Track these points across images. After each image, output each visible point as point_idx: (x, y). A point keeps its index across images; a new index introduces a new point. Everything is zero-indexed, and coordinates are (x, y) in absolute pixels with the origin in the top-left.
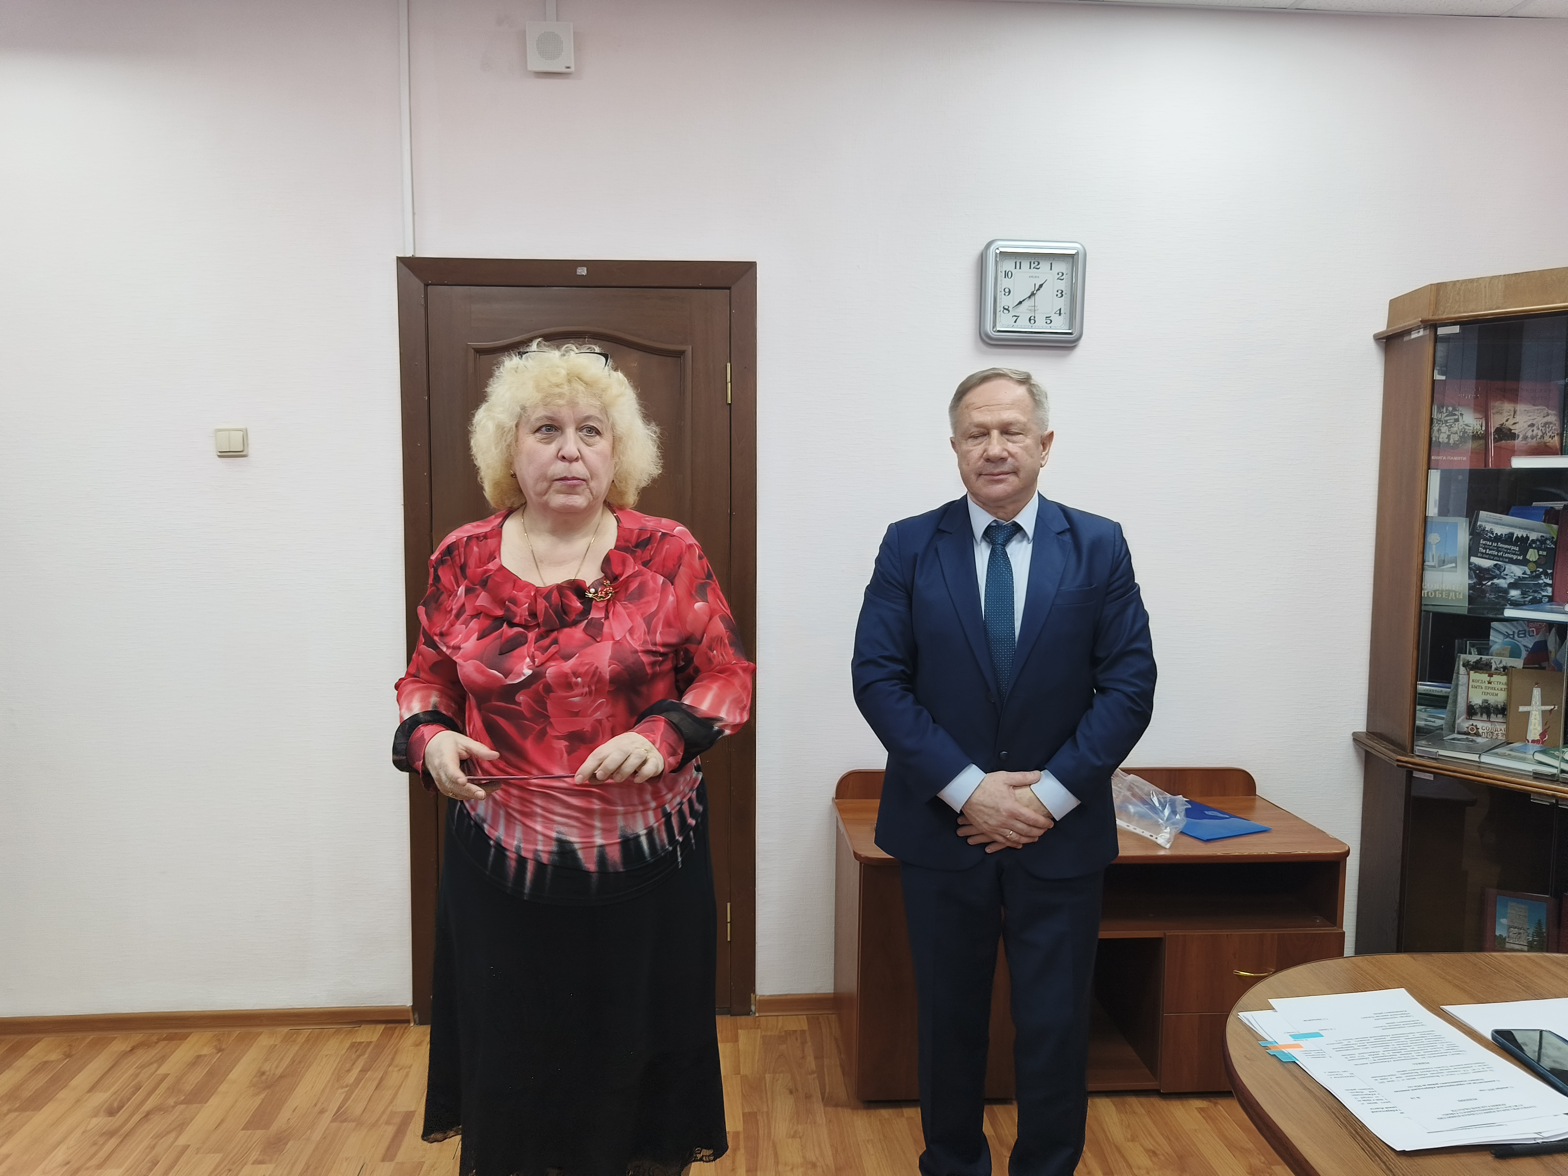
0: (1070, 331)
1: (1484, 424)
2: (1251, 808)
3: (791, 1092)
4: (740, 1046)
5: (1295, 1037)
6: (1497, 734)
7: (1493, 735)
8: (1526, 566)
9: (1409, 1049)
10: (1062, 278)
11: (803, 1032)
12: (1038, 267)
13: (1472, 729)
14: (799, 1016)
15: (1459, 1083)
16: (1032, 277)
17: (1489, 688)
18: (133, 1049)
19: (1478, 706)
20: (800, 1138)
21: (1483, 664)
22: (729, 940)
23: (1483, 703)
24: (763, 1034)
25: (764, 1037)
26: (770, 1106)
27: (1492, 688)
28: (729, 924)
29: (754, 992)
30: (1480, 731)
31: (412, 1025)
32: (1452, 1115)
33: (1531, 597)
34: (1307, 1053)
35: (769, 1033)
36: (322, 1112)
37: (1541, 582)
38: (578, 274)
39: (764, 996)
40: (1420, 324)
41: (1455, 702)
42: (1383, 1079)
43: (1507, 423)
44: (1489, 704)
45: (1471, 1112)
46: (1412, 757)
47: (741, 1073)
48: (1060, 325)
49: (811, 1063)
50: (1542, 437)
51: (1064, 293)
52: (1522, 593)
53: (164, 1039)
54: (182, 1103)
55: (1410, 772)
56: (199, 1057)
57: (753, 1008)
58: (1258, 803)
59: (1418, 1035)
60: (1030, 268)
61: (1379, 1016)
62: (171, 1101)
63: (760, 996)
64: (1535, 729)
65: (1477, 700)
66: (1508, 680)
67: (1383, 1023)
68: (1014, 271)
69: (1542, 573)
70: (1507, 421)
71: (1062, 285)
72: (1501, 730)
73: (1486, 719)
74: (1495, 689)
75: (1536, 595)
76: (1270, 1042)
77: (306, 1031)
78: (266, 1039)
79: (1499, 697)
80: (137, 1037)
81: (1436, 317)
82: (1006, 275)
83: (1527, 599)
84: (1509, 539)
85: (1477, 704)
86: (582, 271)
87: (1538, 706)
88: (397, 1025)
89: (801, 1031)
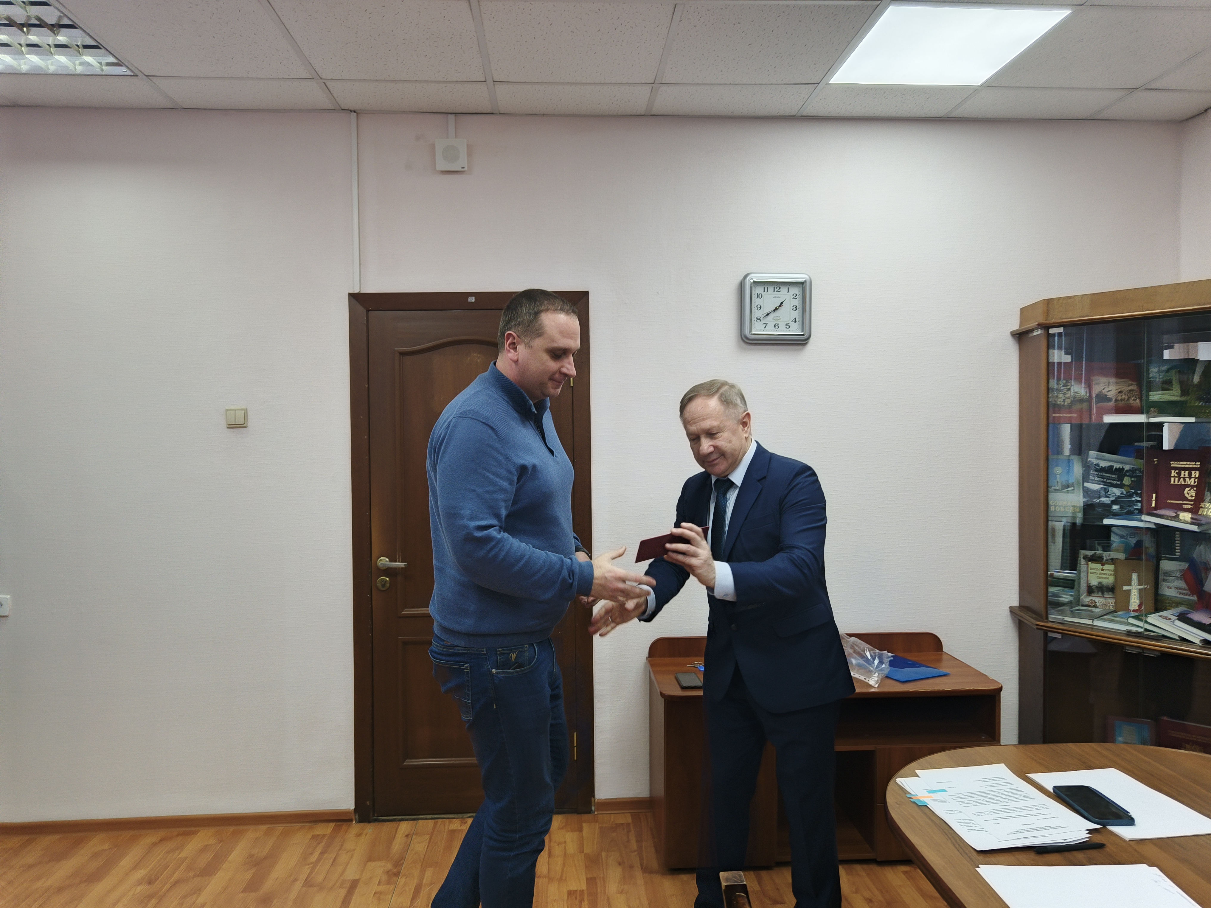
0: (802, 333)
1: (1088, 392)
2: (939, 660)
3: (620, 864)
4: (584, 834)
5: (929, 792)
6: (1109, 606)
7: (1106, 607)
8: (1123, 488)
9: (999, 798)
10: (796, 297)
11: (628, 824)
12: (779, 290)
13: (1092, 603)
14: (626, 814)
15: (1026, 816)
16: (775, 297)
17: (1102, 573)
18: (161, 841)
19: (1095, 587)
20: (626, 893)
21: (1097, 557)
22: (575, 759)
23: (1098, 584)
24: (600, 826)
25: (600, 828)
26: (605, 874)
27: (1104, 574)
28: (575, 748)
29: (594, 796)
30: (1098, 604)
31: (354, 822)
32: (1017, 832)
33: (1127, 510)
34: (935, 801)
35: (604, 825)
36: (295, 880)
37: (1133, 499)
38: (469, 301)
39: (601, 799)
40: (1037, 326)
41: (1079, 584)
42: (979, 814)
43: (1104, 391)
44: (1103, 585)
45: (1027, 831)
46: (1047, 622)
47: (585, 852)
48: (795, 330)
49: (634, 845)
50: (1128, 400)
51: (797, 308)
52: (1121, 508)
53: (182, 835)
54: (198, 876)
55: (1046, 633)
56: (207, 846)
57: (593, 808)
58: (944, 657)
59: (1007, 790)
60: (774, 291)
61: (985, 780)
62: (191, 874)
63: (598, 799)
64: (1134, 602)
65: (1094, 582)
66: (1115, 567)
67: (987, 784)
68: (763, 294)
69: (1134, 493)
70: (1104, 389)
71: (797, 302)
72: (1112, 603)
73: (1101, 596)
74: (1106, 575)
75: (1130, 508)
76: (914, 795)
77: (280, 828)
78: (252, 833)
79: (1109, 580)
80: (161, 833)
81: (1048, 322)
82: (758, 296)
83: (1124, 511)
84: (1109, 470)
85: (1094, 585)
86: (472, 299)
87: (1136, 585)
88: (342, 823)
89: (626, 823)
